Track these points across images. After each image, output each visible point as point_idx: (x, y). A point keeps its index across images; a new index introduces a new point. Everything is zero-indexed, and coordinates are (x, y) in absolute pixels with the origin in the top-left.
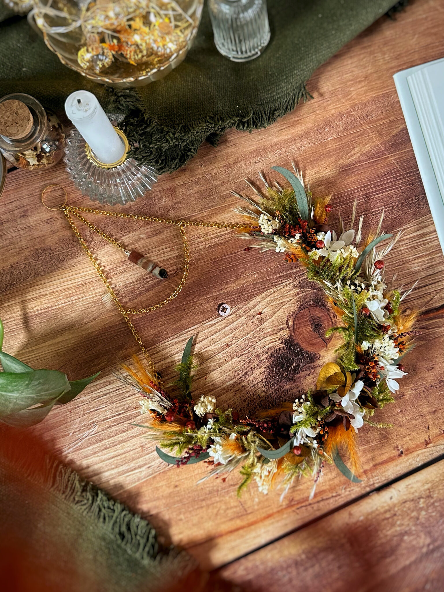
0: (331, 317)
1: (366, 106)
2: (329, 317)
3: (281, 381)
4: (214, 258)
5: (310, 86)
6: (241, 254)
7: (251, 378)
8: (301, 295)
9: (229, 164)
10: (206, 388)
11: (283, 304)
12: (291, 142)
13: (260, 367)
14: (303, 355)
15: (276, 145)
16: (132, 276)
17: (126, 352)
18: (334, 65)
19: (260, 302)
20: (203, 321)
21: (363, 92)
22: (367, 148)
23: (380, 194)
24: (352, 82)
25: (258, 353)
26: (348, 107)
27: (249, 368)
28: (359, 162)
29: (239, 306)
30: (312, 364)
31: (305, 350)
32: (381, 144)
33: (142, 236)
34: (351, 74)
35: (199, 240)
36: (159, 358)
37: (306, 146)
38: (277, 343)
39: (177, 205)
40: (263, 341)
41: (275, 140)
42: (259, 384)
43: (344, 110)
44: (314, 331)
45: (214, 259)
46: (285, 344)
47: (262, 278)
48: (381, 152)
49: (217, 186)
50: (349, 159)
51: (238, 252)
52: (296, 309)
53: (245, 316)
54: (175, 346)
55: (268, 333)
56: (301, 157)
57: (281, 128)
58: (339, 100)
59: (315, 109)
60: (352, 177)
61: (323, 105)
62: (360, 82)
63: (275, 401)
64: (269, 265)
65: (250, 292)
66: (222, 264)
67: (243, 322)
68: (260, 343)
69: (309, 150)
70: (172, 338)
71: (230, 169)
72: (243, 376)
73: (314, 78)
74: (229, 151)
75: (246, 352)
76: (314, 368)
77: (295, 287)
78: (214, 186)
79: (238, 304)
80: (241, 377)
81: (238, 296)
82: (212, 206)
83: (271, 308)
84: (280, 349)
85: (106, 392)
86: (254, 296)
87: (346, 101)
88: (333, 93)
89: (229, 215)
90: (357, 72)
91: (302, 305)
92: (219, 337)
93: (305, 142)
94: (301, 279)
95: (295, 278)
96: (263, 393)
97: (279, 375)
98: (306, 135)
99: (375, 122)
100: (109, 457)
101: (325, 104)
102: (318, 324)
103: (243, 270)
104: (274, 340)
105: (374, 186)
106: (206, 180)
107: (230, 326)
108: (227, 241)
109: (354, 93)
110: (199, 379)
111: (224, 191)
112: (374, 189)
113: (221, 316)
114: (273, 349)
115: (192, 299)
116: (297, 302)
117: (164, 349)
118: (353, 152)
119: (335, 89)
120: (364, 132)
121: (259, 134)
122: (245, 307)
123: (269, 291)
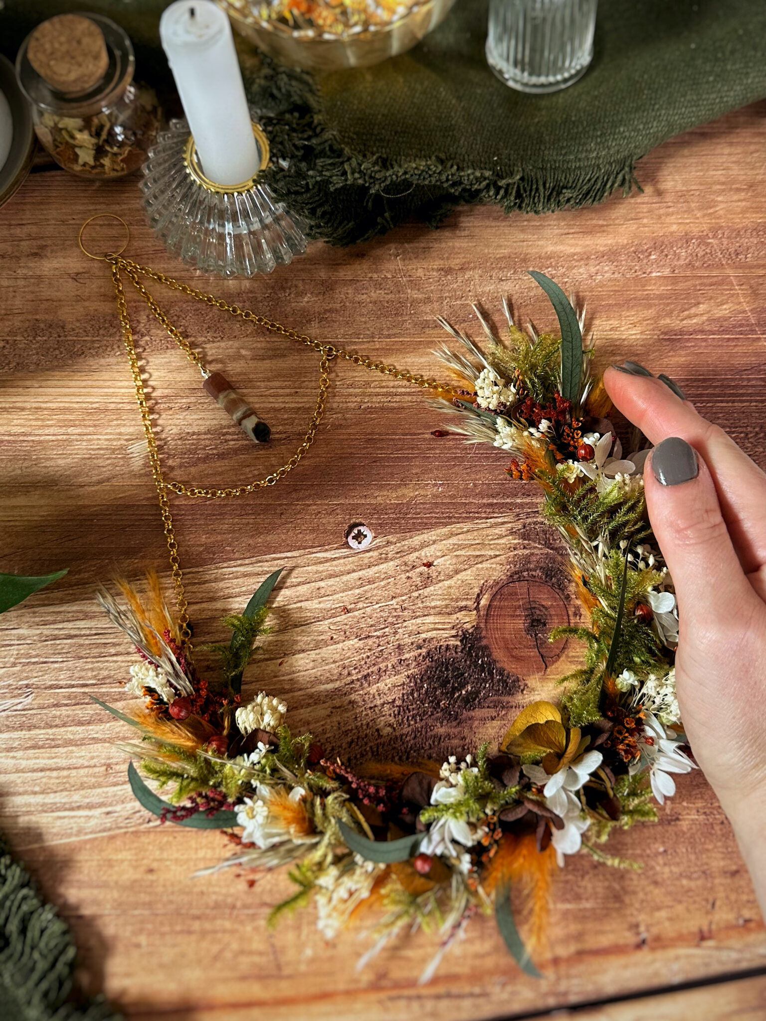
0: (570, 613)
1: (738, 234)
2: (564, 613)
3: (432, 714)
4: (369, 431)
5: (641, 173)
6: (425, 440)
7: (373, 690)
8: (520, 552)
9: (451, 269)
10: (275, 684)
11: (480, 559)
12: (578, 261)
13: (397, 673)
14: (491, 674)
15: (549, 258)
16: (200, 422)
17: (139, 565)
18: (695, 149)
19: (434, 542)
20: (312, 547)
21: (739, 210)
22: (724, 310)
23: (728, 402)
24: (723, 187)
25: (402, 642)
26: (705, 227)
27: (375, 669)
28: (702, 332)
29: (390, 538)
30: (505, 699)
31: (498, 665)
32: (751, 310)
33: (243, 352)
34: (723, 172)
35: (351, 390)
36: (200, 596)
37: (607, 275)
38: (445, 634)
39: (328, 314)
40: (419, 621)
41: (550, 249)
42: (386, 707)
43: (695, 230)
44: (528, 631)
45: (369, 434)
46: (461, 641)
47: (453, 497)
48: (748, 325)
49: (414, 302)
50: (683, 320)
51: (419, 434)
52: (503, 577)
53: (398, 562)
54: (240, 580)
55: (434, 608)
56: (590, 292)
57: (566, 231)
58: (689, 211)
59: (641, 215)
60: (680, 356)
61: (657, 212)
62: (738, 190)
63: (409, 753)
64: (473, 476)
65: (421, 518)
66: (382, 449)
67: (390, 573)
68: (412, 625)
69: (609, 284)
70: (239, 562)
71: (449, 277)
72: (358, 680)
73: (653, 160)
74: (457, 245)
75: (378, 633)
76: (508, 707)
77: (512, 533)
78: (410, 300)
79: (392, 533)
80: (352, 682)
81: (394, 519)
82: (395, 335)
83: (454, 561)
84: (448, 646)
85: (73, 632)
86: (427, 526)
87: (704, 216)
88: (682, 196)
89: (422, 360)
90: (735, 172)
91: (516, 573)
92: (334, 588)
93: (606, 268)
94: (529, 520)
95: (518, 515)
96: (389, 729)
97: (432, 702)
98: (611, 255)
99: (751, 267)
100: (36, 766)
101: (662, 211)
102: (538, 621)
103: (418, 470)
104: (440, 626)
105: (719, 384)
106: (396, 284)
107: (360, 573)
108: (403, 408)
109: (722, 206)
110: (267, 660)
111: (427, 313)
112: (717, 391)
113: (350, 548)
114: (434, 644)
115: (303, 499)
116: (509, 563)
117: (216, 580)
118: (693, 311)
119: (688, 191)
120: (724, 281)
121: (523, 231)
122: (403, 543)
123: (458, 525)
